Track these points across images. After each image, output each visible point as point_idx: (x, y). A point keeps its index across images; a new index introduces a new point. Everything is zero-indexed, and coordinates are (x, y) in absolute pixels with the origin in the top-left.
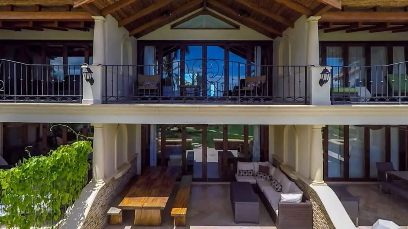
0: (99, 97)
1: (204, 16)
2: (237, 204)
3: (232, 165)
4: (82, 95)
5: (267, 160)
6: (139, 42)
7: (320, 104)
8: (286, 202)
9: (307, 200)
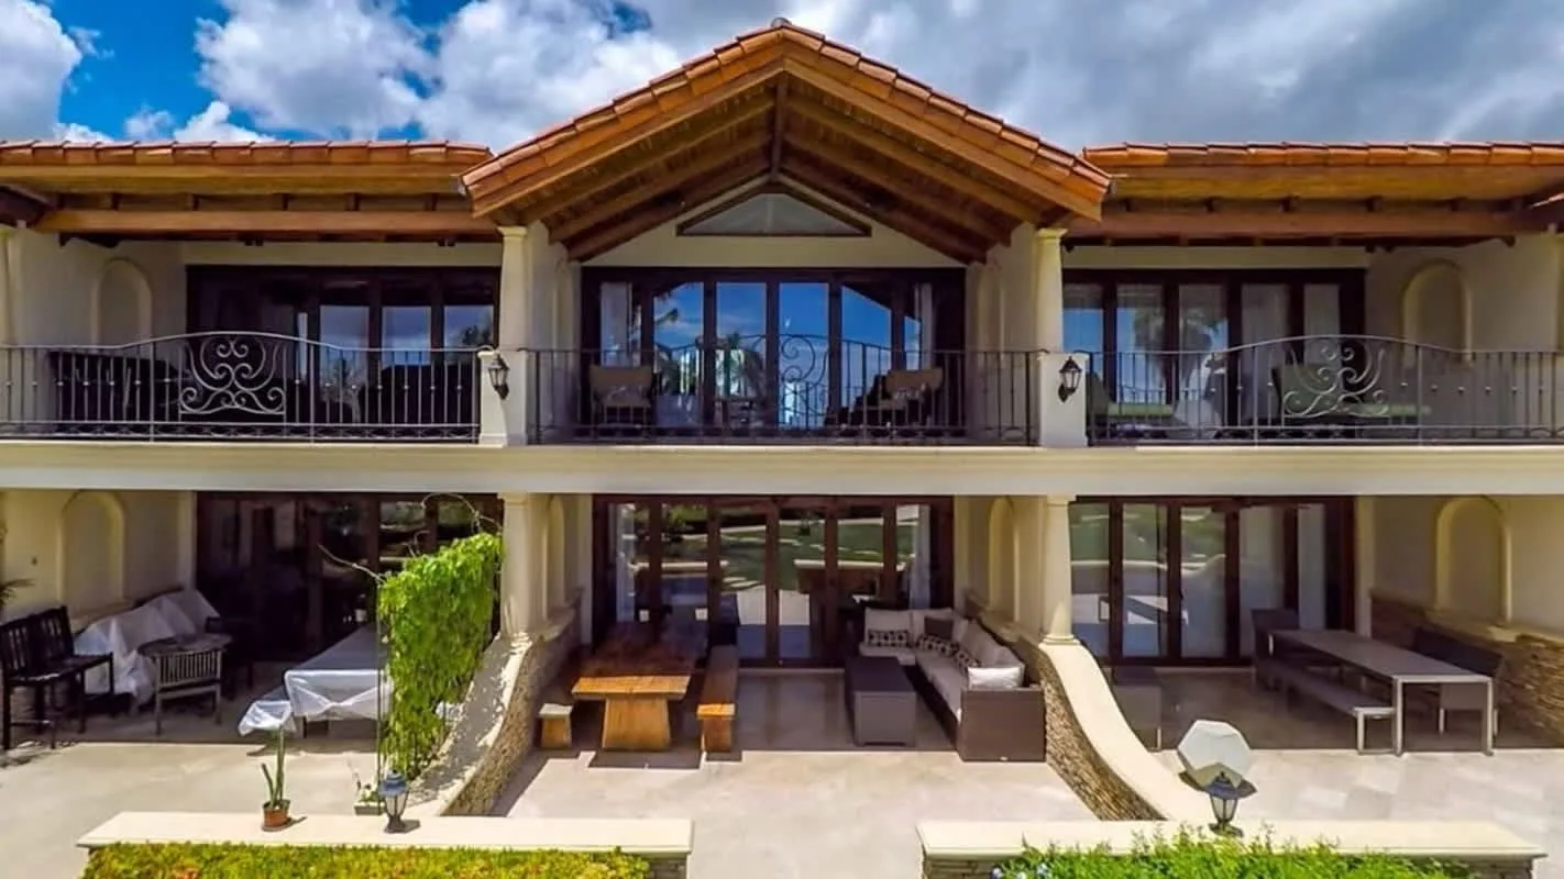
0: (521, 430)
1: (771, 199)
2: (861, 698)
3: (850, 625)
4: (479, 421)
5: (950, 603)
6: (586, 271)
7: (1060, 444)
8: (980, 686)
9: (1035, 682)
